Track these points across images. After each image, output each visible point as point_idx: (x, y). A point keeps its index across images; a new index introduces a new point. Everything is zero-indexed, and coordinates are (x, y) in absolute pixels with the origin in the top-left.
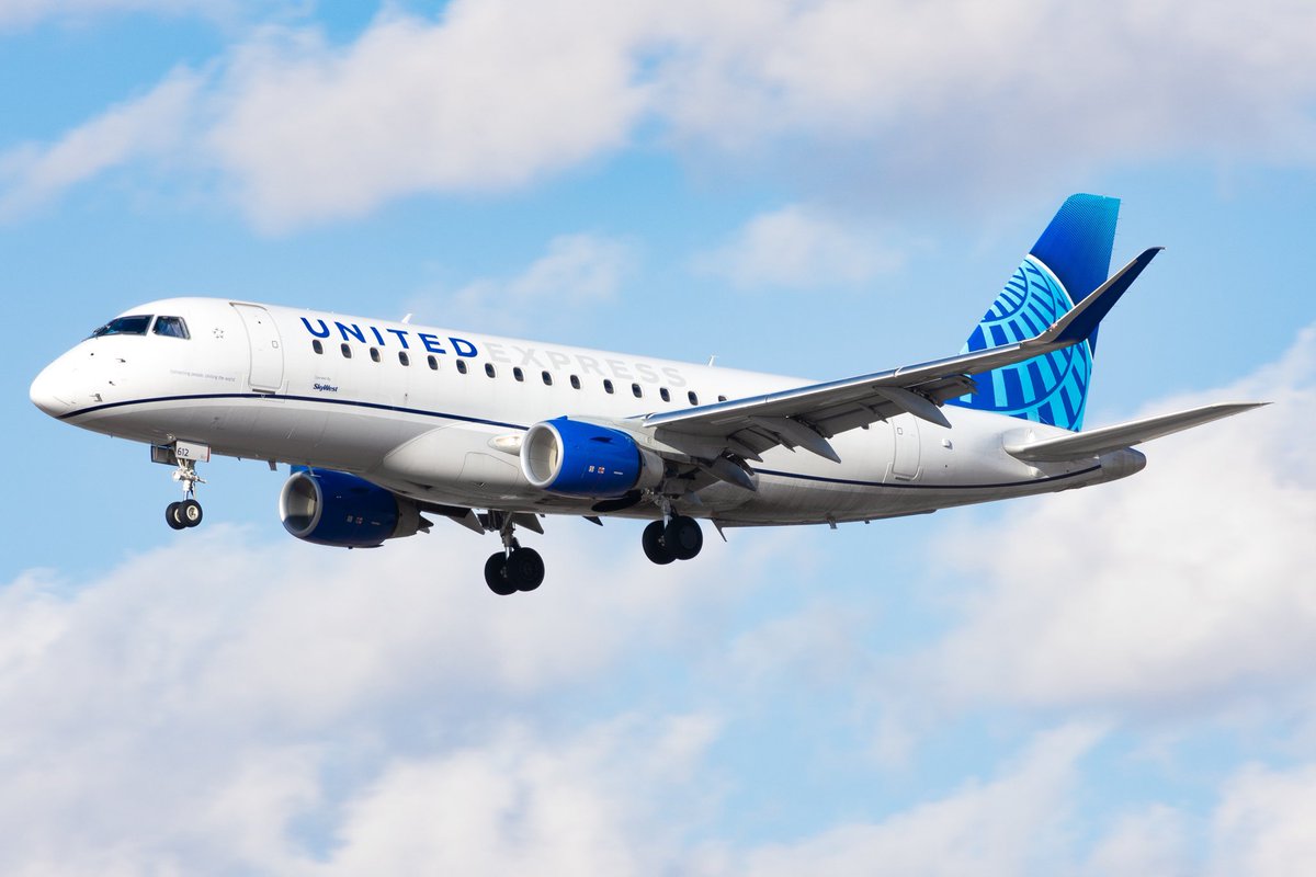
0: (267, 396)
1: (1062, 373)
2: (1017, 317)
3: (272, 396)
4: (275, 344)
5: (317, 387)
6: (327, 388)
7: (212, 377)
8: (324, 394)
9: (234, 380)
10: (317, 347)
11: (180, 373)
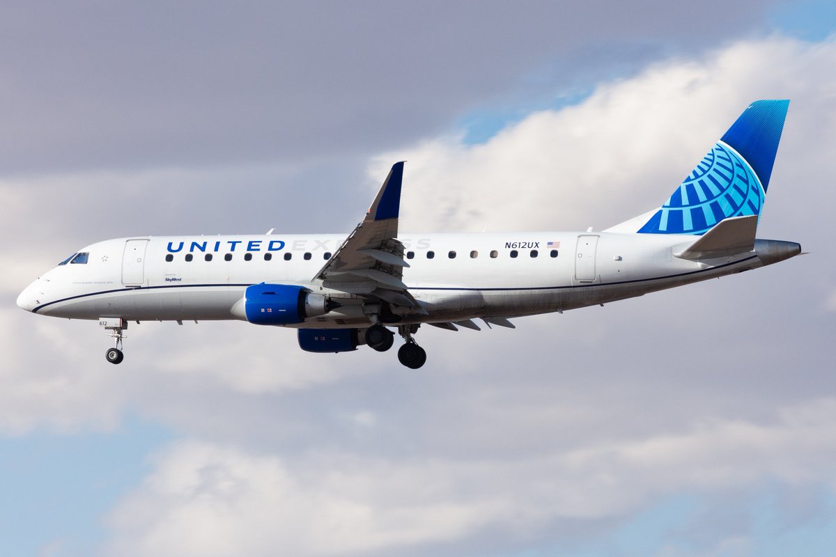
0: (136, 289)
1: (745, 193)
2: (711, 172)
3: (140, 288)
4: (139, 260)
5: (167, 280)
6: (174, 279)
7: (97, 283)
8: (173, 283)
9: (112, 282)
10: (169, 258)
11: (78, 283)
